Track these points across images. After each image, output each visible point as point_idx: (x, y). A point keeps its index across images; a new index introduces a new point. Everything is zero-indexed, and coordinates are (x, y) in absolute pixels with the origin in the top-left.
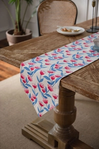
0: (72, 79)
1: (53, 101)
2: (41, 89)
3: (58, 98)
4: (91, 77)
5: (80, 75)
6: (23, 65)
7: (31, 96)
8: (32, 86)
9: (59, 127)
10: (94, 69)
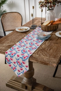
0: (34, 57)
1: (25, 69)
2: (18, 63)
3: (28, 67)
4: (42, 54)
5: (37, 54)
6: (7, 53)
7: (13, 67)
8: (13, 62)
9: (26, 79)
10: (42, 50)
